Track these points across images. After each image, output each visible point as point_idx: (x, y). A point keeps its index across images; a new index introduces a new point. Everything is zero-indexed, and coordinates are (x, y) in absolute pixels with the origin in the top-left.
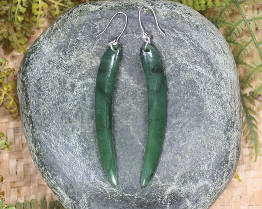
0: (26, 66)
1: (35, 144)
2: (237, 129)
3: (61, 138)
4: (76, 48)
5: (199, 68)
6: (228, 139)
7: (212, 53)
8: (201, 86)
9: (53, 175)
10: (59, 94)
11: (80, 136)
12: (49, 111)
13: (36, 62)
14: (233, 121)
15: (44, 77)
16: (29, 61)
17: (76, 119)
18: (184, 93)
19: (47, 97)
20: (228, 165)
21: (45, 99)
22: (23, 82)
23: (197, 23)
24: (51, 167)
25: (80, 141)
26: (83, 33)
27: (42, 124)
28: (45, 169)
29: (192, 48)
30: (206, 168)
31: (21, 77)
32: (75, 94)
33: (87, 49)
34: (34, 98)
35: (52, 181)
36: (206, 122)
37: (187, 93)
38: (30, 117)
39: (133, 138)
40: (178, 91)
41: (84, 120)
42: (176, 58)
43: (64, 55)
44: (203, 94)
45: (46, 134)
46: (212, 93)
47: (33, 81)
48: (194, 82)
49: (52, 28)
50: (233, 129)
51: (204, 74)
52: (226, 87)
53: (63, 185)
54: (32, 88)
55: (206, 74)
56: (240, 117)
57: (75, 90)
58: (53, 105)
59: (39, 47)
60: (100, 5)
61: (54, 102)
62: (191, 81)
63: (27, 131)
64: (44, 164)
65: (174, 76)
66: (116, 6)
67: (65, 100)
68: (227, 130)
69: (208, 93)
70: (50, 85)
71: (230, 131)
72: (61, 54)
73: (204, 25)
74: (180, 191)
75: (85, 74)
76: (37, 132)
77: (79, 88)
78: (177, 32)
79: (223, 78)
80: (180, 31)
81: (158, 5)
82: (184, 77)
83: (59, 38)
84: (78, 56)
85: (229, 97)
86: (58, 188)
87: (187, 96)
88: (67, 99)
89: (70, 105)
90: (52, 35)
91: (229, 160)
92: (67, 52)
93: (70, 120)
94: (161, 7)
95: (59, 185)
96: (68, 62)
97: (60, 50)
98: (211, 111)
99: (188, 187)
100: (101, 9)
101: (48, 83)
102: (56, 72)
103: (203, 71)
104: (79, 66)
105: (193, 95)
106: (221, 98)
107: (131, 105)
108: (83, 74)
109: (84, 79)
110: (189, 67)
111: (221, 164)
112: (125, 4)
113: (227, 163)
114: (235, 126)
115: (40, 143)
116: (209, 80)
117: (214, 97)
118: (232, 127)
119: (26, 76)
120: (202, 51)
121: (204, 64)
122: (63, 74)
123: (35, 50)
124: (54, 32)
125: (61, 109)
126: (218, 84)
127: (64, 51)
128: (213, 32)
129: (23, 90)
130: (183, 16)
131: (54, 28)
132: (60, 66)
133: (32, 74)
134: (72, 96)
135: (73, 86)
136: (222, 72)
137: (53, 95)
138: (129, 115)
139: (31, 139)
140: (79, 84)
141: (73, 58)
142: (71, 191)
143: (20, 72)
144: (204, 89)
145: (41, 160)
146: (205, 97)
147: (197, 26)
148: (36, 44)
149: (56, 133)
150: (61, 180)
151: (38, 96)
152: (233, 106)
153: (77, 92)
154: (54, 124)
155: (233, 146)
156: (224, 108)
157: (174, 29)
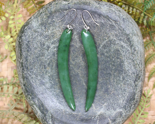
0: (22, 33)
1: (23, 79)
2: (142, 80)
3: (39, 77)
4: (52, 25)
5: (122, 43)
6: (136, 86)
7: (131, 35)
8: (123, 54)
9: (33, 98)
10: (40, 51)
11: (50, 77)
12: (33, 60)
13: (28, 31)
14: (140, 75)
15: (32, 41)
16: (24, 31)
17: (48, 66)
18: (113, 57)
19: (33, 52)
20: (135, 101)
21: (31, 53)
22: (20, 42)
23: (124, 17)
24: (32, 93)
25: (50, 80)
26: (57, 17)
27: (29, 68)
28: (28, 94)
29: (119, 31)
30: (122, 102)
31: (18, 39)
32: (49, 52)
33: (59, 26)
34: (25, 52)
35: (31, 101)
36: (124, 75)
37: (114, 57)
38: (22, 63)
39: (81, 81)
40: (109, 55)
41: (53, 68)
42: (109, 36)
43: (45, 28)
44: (123, 58)
45: (30, 74)
46: (129, 58)
47: (26, 42)
48: (119, 51)
49: (39, 12)
50: (139, 80)
51: (125, 47)
52: (137, 56)
53: (37, 104)
54: (24, 46)
55: (126, 47)
56: (144, 74)
57: (49, 50)
58: (36, 57)
59: (30, 22)
60: (68, 1)
61: (36, 56)
62: (117, 50)
63: (19, 71)
64: (27, 91)
65: (107, 46)
66: (78, 3)
67: (43, 55)
68: (136, 81)
69: (126, 58)
70: (35, 46)
71: (137, 81)
72: (43, 28)
73: (128, 18)
74: (105, 113)
75: (56, 41)
76: (25, 72)
77: (52, 49)
78: (111, 21)
79: (136, 50)
80: (113, 20)
81: (102, 4)
82: (113, 48)
83: (43, 18)
84: (53, 30)
85: (138, 61)
86: (35, 106)
87: (114, 59)
88: (44, 54)
89: (46, 58)
90: (39, 16)
91: (136, 98)
92: (47, 27)
93: (45, 66)
94: (104, 6)
95: (35, 104)
96: (47, 33)
97: (43, 26)
98: (127, 69)
99: (110, 112)
100: (69, 3)
101: (34, 44)
102: (39, 38)
103: (125, 45)
104: (53, 36)
105: (118, 59)
106: (134, 62)
107: (81, 61)
108: (55, 41)
109: (55, 44)
110: (117, 42)
111: (130, 100)
112: (83, 2)
113: (134, 100)
114: (140, 78)
115: (26, 79)
116: (128, 51)
117: (130, 61)
118: (138, 79)
119: (22, 39)
120: (125, 33)
121: (126, 41)
122: (43, 40)
123: (28, 24)
124: (40, 14)
125: (40, 60)
126: (133, 53)
127: (45, 26)
128: (132, 23)
129: (19, 47)
130: (116, 12)
131: (40, 12)
132: (41, 35)
133: (25, 38)
134: (47, 53)
135: (49, 47)
136: (135, 47)
137: (36, 51)
138: (80, 67)
139: (21, 76)
140: (52, 46)
141: (49, 31)
142: (42, 108)
143: (18, 36)
144: (124, 56)
145: (26, 89)
146: (124, 60)
147: (124, 19)
148: (29, 21)
149: (36, 74)
150: (37, 101)
151: (27, 51)
152: (140, 67)
153: (50, 51)
154: (36, 69)
155: (138, 90)
156: (135, 68)
157: (110, 19)
